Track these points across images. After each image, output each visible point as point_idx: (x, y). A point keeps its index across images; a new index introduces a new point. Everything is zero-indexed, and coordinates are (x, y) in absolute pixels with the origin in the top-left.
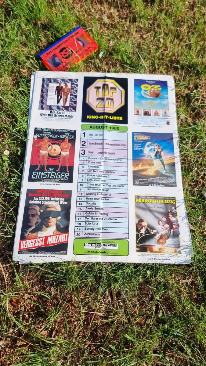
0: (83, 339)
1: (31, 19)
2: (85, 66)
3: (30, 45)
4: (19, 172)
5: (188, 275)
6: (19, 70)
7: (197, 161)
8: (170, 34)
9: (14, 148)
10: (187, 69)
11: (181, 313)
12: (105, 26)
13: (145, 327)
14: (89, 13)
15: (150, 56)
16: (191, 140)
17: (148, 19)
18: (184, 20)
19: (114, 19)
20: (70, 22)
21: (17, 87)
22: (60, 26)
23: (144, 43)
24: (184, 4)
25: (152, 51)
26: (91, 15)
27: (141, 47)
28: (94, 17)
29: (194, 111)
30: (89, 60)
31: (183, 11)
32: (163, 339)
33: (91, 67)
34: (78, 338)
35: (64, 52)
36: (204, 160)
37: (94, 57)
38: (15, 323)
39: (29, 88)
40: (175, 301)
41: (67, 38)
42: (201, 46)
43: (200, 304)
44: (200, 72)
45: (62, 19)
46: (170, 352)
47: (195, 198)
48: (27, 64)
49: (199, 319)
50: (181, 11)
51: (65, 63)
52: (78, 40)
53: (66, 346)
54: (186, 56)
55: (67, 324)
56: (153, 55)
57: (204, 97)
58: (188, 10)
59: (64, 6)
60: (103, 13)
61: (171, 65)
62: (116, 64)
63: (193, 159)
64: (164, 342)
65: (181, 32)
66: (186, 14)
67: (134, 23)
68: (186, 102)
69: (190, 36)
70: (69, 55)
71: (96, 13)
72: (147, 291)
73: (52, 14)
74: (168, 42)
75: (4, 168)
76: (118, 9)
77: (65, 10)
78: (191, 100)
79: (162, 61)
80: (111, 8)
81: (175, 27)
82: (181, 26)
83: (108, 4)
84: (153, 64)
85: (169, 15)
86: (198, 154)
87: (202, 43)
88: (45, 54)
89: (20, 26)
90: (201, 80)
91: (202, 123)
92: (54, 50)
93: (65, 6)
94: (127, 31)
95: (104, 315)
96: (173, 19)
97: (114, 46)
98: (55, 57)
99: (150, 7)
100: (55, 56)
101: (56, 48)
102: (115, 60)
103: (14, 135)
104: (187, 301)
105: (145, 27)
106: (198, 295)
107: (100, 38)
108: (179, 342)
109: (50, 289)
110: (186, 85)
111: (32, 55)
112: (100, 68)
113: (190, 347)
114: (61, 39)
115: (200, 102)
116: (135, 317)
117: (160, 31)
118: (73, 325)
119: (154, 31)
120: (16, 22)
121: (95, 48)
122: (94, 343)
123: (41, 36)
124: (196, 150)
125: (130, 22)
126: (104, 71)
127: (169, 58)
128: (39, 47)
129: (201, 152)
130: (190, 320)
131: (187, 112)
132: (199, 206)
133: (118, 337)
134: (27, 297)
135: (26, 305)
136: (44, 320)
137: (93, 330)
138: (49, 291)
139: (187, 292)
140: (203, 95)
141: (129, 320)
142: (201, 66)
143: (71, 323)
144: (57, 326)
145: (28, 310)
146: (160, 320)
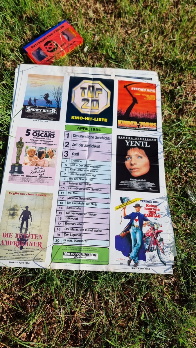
0: (63, 342)
1: (17, 12)
2: (69, 60)
3: (16, 38)
5: (171, 275)
6: (4, 62)
7: (180, 158)
8: (155, 30)
10: (171, 65)
12: (90, 21)
13: (126, 330)
14: (75, 8)
15: (135, 52)
16: (175, 136)
17: (133, 15)
18: (168, 17)
19: (100, 14)
20: (56, 16)
21: (1, 79)
22: (46, 19)
23: (129, 38)
24: (169, 1)
25: (136, 47)
26: (77, 9)
27: (126, 42)
28: (80, 11)
29: (177, 108)
30: (74, 54)
31: (167, 7)
32: (145, 342)
33: (76, 61)
34: (57, 342)
35: (48, 46)
36: (187, 157)
37: (79, 51)
39: (13, 82)
40: (158, 303)
41: (52, 32)
42: (184, 43)
43: (183, 306)
44: (184, 68)
45: (47, 12)
47: (178, 196)
48: (11, 57)
49: (182, 321)
50: (166, 8)
51: (50, 56)
52: (63, 33)
54: (170, 52)
55: (46, 326)
56: (137, 51)
57: (187, 94)
58: (172, 7)
60: (88, 7)
61: (155, 61)
62: (101, 58)
63: (176, 156)
64: (146, 345)
65: (165, 29)
66: (170, 11)
67: (120, 19)
68: (170, 98)
69: (174, 33)
70: (54, 49)
71: (82, 7)
72: (129, 292)
73: (38, 8)
74: (153, 38)
76: (104, 4)
77: (51, 3)
78: (175, 96)
79: (146, 57)
80: (96, 3)
81: (159, 23)
82: (165, 23)
84: (138, 60)
85: (154, 11)
86: (181, 151)
87: (185, 40)
88: (30, 47)
89: (5, 19)
90: (184, 76)
91: (186, 120)
92: (39, 43)
94: (112, 26)
95: (85, 317)
96: (157, 15)
97: (99, 40)
98: (39, 51)
99: (135, 3)
100: (40, 49)
101: (41, 42)
102: (100, 54)
104: (170, 303)
105: (130, 22)
106: (181, 296)
107: (85, 32)
108: (161, 345)
109: (30, 289)
110: (170, 81)
111: (17, 48)
112: (85, 63)
114: (47, 33)
115: (183, 98)
116: (117, 319)
117: (145, 27)
119: (139, 27)
120: (1, 14)
121: (80, 43)
122: (74, 346)
123: (26, 29)
124: (179, 146)
125: (115, 17)
126: (89, 66)
127: (153, 54)
128: (24, 40)
129: (184, 149)
130: (173, 322)
131: (171, 108)
132: (182, 203)
133: (99, 340)
134: (6, 297)
135: (4, 306)
136: (23, 321)
137: (73, 333)
138: (28, 291)
139: (170, 293)
140: (187, 92)
141: (110, 322)
142: (184, 62)
143: (51, 325)
144: (35, 329)
145: (6, 311)
146: (142, 322)
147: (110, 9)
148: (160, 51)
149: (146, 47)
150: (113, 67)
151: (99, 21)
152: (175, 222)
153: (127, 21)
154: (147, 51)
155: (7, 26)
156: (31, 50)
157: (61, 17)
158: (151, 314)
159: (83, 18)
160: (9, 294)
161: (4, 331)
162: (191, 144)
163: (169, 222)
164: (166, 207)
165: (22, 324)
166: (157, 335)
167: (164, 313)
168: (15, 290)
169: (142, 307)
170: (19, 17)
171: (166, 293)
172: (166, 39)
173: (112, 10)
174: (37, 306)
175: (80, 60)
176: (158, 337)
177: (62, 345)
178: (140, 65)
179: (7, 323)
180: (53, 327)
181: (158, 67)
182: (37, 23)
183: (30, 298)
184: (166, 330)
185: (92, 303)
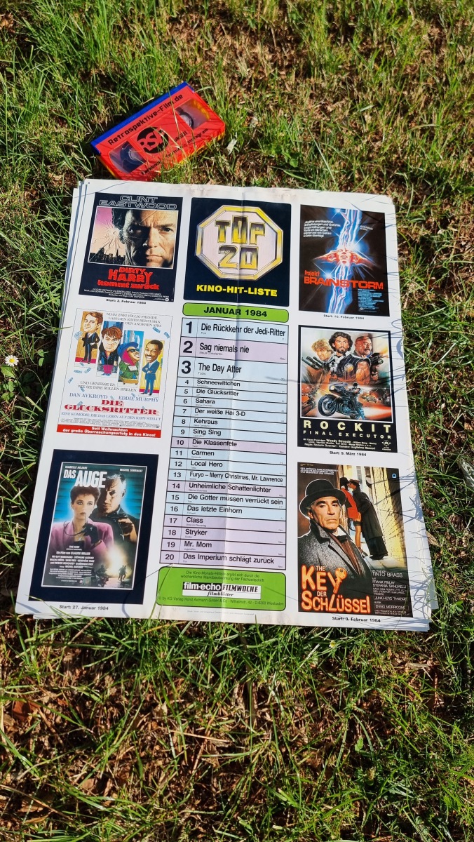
0: (177, 800)
1: (76, 63)
2: (194, 170)
3: (74, 123)
4: (38, 405)
5: (424, 653)
6: (47, 175)
7: (446, 389)
8: (387, 105)
9: (28, 351)
10: (424, 181)
11: (407, 743)
12: (241, 84)
13: (322, 775)
14: (207, 54)
15: (342, 151)
16: (432, 340)
17: (338, 71)
18: (417, 75)
19: (263, 69)
20: (164, 73)
21: (41, 213)
22: (141, 80)
23: (329, 122)
24: (419, 39)
25: (345, 141)
26: (211, 58)
27: (321, 131)
28: (218, 63)
29: (438, 277)
30: (204, 157)
31: (415, 54)
32: (365, 804)
33: (208, 173)
34: (165, 799)
35: (148, 139)
36: (461, 387)
37: (215, 150)
38: (17, 760)
39: (67, 218)
40: (394, 714)
41: (156, 108)
42: (454, 132)
43: (453, 723)
44: (453, 189)
45: (145, 65)
46: (382, 836)
47: (441, 474)
48: (64, 163)
49: (450, 756)
50: (412, 55)
51: (150, 162)
52: (181, 112)
53: (137, 817)
54: (422, 153)
55: (140, 764)
56: (348, 149)
57: (461, 246)
58: (427, 51)
59: (150, 38)
60: (237, 54)
61: (388, 173)
62: (266, 167)
63: (436, 384)
64: (367, 811)
65: (411, 101)
66: (423, 62)
67: (307, 79)
68: (421, 254)
69: (432, 110)
70: (161, 145)
71: (223, 54)
72: (329, 689)
73: (124, 55)
74: (382, 122)
75: (5, 396)
76: (272, 47)
77: (153, 45)
78: (433, 251)
79: (367, 163)
80: (256, 44)
81: (398, 89)
82: (411, 88)
83: (250, 36)
84: (348, 170)
85: (385, 63)
86: (447, 373)
87: (457, 126)
88: (105, 141)
89: (51, 79)
90: (455, 207)
91: (458, 304)
92: (127, 132)
93: (153, 36)
94: (290, 96)
95: (227, 743)
96: (393, 71)
97: (262, 127)
99: (344, 44)
100: (128, 146)
101: (131, 130)
102: (264, 158)
103: (30, 322)
104: (422, 714)
105: (330, 87)
106: (447, 699)
107: (231, 109)
108: (403, 812)
109: (103, 680)
110: (421, 217)
111: (77, 144)
112: (229, 176)
113: (427, 824)
114: (144, 110)
115: (452, 256)
116: (301, 749)
117: (365, 97)
118: (153, 769)
119: (352, 97)
120: (41, 68)
121: (219, 132)
122: (203, 810)
123: (97, 103)
124: (443, 363)
125: (297, 75)
126: (239, 183)
127: (384, 158)
128: (93, 126)
129: (454, 368)
130: (429, 759)
131: (424, 276)
132: (449, 491)
133: (260, 798)
134: (48, 698)
135: (44, 717)
136: (86, 753)
137: (201, 781)
138: (99, 683)
139: (423, 692)
140: (460, 242)
141: (285, 756)
142: (455, 175)
143: (150, 761)
144: (116, 769)
145: (49, 730)
146: (358, 757)
147: (285, 57)
148: (400, 149)
149: (368, 142)
150: (293, 186)
151: (261, 84)
152: (432, 533)
153: (324, 85)
154: (370, 151)
155: (54, 95)
156: (108, 149)
157: (175, 76)
158: (379, 739)
159: (225, 77)
160: (57, 691)
161: (45, 774)
162: (470, 357)
163: (421, 533)
164: (414, 498)
165: (84, 759)
166: (393, 786)
168: (70, 682)
170: (83, 75)
172: (413, 125)
173: (289, 61)
174: (120, 718)
175: (218, 171)
176: (394, 792)
177: (174, 808)
178: (353, 181)
179: (51, 755)
180: (156, 765)
181: (393, 187)
182: (122, 89)
183: (103, 700)
184: (415, 776)
185: (244, 712)
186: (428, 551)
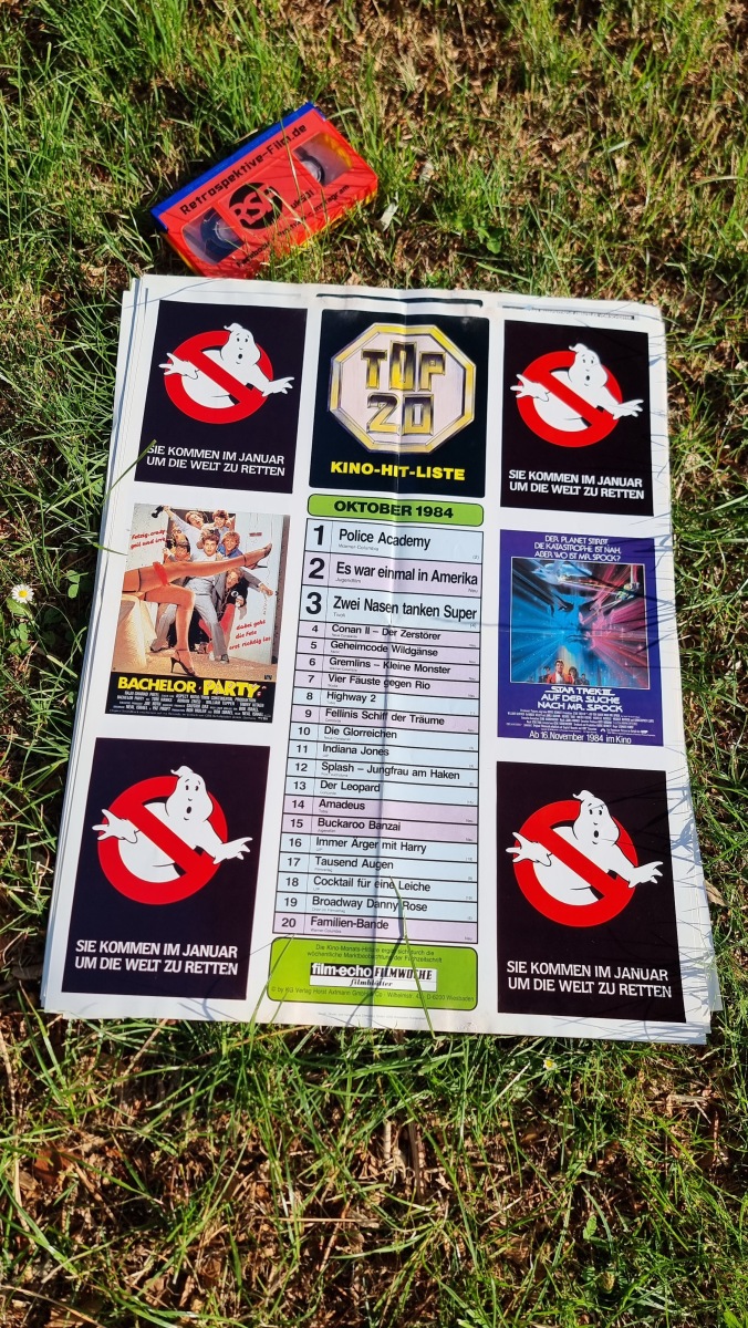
1: (125, 69)
2: (326, 257)
3: (122, 174)
4: (68, 665)
5: (699, 1078)
6: (79, 267)
8: (655, 140)
10: (715, 276)
12: (406, 103)
13: (530, 1276)
14: (347, 51)
15: (575, 225)
18: (707, 87)
19: (443, 76)
20: (275, 87)
21: (70, 335)
22: (236, 98)
23: (555, 171)
26: (355, 57)
27: (542, 187)
28: (366, 66)
29: (735, 444)
30: (342, 235)
31: (705, 48)
32: (598, 1320)
33: (349, 261)
34: (279, 1310)
35: (247, 204)
37: (361, 223)
38: (43, 1248)
40: (648, 1180)
41: (260, 149)
43: (742, 1195)
45: (242, 73)
48: (106, 246)
49: (736, 1246)
50: (697, 52)
51: (252, 244)
52: (303, 155)
55: (237, 1254)
56: (586, 221)
59: (250, 23)
60: (399, 50)
61: (655, 262)
62: (447, 251)
63: (727, 629)
65: (695, 132)
67: (519, 95)
70: (269, 216)
71: (375, 49)
72: (542, 1136)
73: (206, 54)
75: (13, 646)
76: (458, 36)
77: (256, 35)
78: (728, 400)
79: (619, 245)
81: (673, 112)
84: (586, 257)
85: (652, 66)
88: (176, 208)
89: (82, 97)
92: (212, 192)
93: (256, 19)
94: (489, 126)
95: (377, 1222)
96: (665, 80)
97: (440, 180)
98: (212, 223)
100: (213, 216)
101: (218, 187)
102: (443, 235)
103: (53, 524)
104: (692, 1180)
105: (557, 108)
106: (733, 1154)
107: (387, 149)
111: (126, 212)
112: (385, 268)
114: (240, 152)
117: (616, 126)
118: (259, 1261)
119: (594, 126)
120: (66, 79)
121: (368, 190)
123: (161, 139)
125: (501, 88)
126: (400, 281)
127: (647, 236)
128: (154, 180)
130: (702, 1252)
131: (712, 444)
133: (430, 1308)
135: (84, 1177)
136: (152, 1235)
137: (336, 1281)
138: (173, 1122)
139: (694, 1143)
143: (254, 1250)
144: (198, 1262)
145: (91, 1197)
146: (587, 1247)
147: (481, 55)
148: (675, 220)
149: (620, 207)
150: (492, 287)
151: (439, 103)
152: (716, 882)
153: (547, 104)
154: (624, 222)
155: (88, 126)
156: (181, 222)
157: (294, 91)
158: (622, 1219)
159: (377, 91)
160: (104, 1135)
161: (86, 1269)
165: (147, 1245)
166: (643, 1295)
167: (668, 1217)
168: (125, 1119)
169: (588, 1195)
170: (137, 90)
171: (679, 1145)
172: (698, 176)
173: (488, 61)
174: (205, 1181)
175: (365, 259)
176: (644, 1303)
178: (594, 276)
179: (94, 1239)
180: (263, 1256)
181: (662, 286)
182: (202, 115)
183: (177, 1151)
184: (677, 1279)
186: (706, 911)
